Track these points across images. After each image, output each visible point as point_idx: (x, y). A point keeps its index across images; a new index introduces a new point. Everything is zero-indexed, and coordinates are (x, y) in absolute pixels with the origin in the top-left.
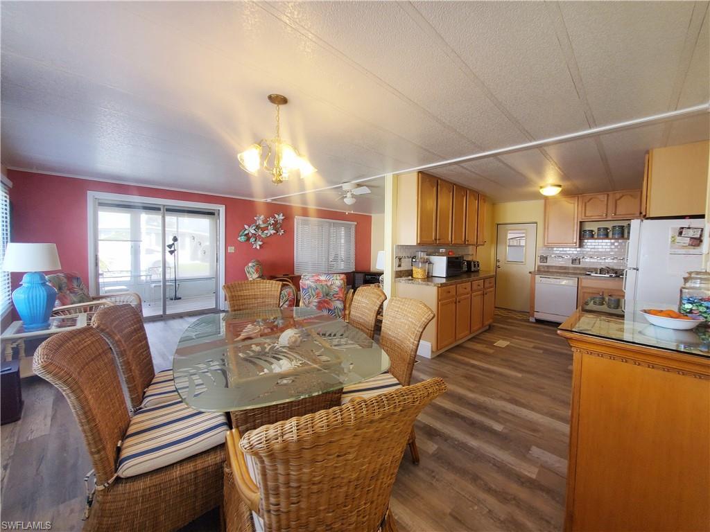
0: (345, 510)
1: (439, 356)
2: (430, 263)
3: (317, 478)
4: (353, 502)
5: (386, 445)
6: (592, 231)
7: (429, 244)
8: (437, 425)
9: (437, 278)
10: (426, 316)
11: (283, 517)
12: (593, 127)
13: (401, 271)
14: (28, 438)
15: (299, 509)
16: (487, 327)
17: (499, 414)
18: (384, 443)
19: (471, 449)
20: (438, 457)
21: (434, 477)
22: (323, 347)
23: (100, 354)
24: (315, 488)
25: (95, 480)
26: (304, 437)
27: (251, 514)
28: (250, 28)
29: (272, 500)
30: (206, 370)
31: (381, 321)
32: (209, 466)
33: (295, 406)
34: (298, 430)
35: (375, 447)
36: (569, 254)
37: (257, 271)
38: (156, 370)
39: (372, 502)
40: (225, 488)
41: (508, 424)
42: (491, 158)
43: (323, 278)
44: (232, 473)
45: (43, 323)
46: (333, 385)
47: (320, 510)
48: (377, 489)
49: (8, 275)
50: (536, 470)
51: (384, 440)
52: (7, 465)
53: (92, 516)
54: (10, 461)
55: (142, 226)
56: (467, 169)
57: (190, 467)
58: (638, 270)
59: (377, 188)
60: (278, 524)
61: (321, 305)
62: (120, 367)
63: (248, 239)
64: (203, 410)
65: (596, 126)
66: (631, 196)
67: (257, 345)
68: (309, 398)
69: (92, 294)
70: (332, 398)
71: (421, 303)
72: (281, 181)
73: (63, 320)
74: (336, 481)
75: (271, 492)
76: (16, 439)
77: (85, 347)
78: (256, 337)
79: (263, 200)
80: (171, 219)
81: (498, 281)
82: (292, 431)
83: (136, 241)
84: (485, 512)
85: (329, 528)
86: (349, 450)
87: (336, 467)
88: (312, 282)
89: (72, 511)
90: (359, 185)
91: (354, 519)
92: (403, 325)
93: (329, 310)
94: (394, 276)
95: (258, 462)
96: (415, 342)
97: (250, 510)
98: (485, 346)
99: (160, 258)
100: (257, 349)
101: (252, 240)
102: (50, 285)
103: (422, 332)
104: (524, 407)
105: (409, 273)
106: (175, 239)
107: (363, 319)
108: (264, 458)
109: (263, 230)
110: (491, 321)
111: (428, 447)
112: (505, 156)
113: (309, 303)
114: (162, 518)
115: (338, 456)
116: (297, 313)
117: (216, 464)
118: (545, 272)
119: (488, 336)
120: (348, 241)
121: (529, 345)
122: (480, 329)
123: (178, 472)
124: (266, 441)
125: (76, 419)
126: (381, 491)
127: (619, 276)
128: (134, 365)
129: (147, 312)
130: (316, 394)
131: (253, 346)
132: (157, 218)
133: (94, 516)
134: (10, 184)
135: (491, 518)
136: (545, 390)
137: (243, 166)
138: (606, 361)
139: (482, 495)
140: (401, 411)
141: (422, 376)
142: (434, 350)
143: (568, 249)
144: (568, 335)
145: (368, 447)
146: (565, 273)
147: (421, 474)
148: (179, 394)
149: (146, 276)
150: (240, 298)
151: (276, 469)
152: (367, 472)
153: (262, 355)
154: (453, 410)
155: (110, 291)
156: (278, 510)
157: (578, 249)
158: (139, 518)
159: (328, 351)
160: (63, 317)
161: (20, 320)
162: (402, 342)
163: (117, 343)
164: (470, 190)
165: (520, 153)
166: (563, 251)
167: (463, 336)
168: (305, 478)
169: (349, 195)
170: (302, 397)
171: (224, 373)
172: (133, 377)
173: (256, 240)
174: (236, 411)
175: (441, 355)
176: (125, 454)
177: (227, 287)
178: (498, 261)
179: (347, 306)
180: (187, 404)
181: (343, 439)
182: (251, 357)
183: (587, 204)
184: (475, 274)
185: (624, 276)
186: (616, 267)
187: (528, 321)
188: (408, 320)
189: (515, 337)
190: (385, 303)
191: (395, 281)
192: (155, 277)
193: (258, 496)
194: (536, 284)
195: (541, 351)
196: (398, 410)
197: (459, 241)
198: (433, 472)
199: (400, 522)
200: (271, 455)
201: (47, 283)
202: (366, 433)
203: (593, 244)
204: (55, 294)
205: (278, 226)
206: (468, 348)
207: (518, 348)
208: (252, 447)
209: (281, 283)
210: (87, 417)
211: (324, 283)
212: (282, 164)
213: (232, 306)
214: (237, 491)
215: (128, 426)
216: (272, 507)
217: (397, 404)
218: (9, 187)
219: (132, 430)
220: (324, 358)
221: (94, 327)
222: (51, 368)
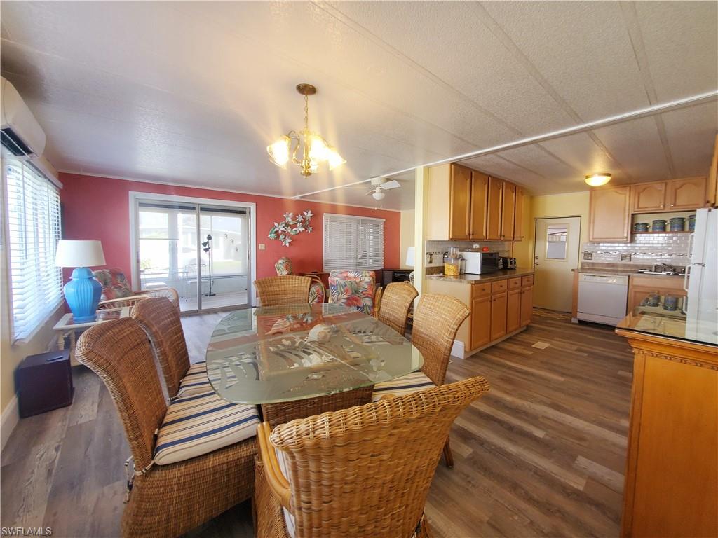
0: (378, 513)
1: (472, 357)
2: (463, 259)
3: (350, 478)
4: (387, 504)
5: (423, 447)
6: (646, 224)
7: (462, 239)
8: (472, 428)
9: (470, 276)
10: (461, 313)
11: (315, 515)
12: (654, 104)
13: (431, 268)
14: (77, 422)
15: (331, 509)
16: (525, 328)
17: (541, 420)
18: (421, 444)
19: (509, 455)
20: (474, 461)
21: (470, 482)
22: (353, 343)
23: (138, 344)
24: (348, 488)
25: (134, 466)
26: (337, 434)
27: (282, 509)
28: (278, 12)
29: (303, 497)
30: (238, 363)
31: (411, 320)
32: (241, 458)
33: (326, 401)
34: (330, 426)
35: (412, 449)
36: (618, 250)
37: (286, 268)
38: (192, 362)
39: (407, 506)
40: (256, 480)
41: (549, 430)
42: (532, 145)
43: (352, 275)
44: (263, 467)
45: (90, 315)
46: (363, 382)
47: (353, 511)
48: (413, 493)
49: (60, 271)
50: (584, 482)
51: (421, 441)
52: (59, 446)
53: (131, 501)
54: (61, 443)
55: (179, 227)
56: (505, 159)
57: (222, 458)
58: (704, 266)
59: (407, 183)
60: (309, 523)
61: (351, 301)
62: (157, 357)
63: (278, 237)
64: (234, 402)
65: (658, 102)
66: (695, 184)
67: (287, 339)
68: (340, 393)
69: (134, 289)
70: (363, 395)
71: (456, 299)
72: (309, 174)
73: (109, 313)
74: (370, 481)
75: (302, 489)
76: (67, 422)
77: (124, 337)
78: (286, 332)
79: (292, 198)
80: (205, 218)
81: (537, 278)
82: (324, 427)
83: (173, 239)
84: (526, 523)
85: (362, 530)
86: (383, 450)
87: (369, 467)
88: (341, 279)
89: (115, 493)
90: (388, 179)
91: (387, 523)
92: (436, 322)
93: (358, 307)
94: (425, 272)
95: (288, 457)
96: (450, 340)
97: (282, 506)
98: (522, 347)
99: (195, 255)
100: (288, 343)
101: (282, 237)
102: (96, 280)
103: (457, 330)
104: (568, 414)
105: (440, 270)
106: (209, 238)
107: (394, 317)
108: (295, 454)
109: (292, 227)
110: (529, 321)
111: (463, 450)
112: (547, 143)
113: (338, 300)
114: (197, 506)
115: (372, 456)
116: (326, 310)
117: (247, 456)
118: (589, 269)
119: (526, 337)
120: (376, 239)
121: (570, 347)
122: (516, 329)
123: (211, 462)
124: (297, 436)
125: (116, 405)
126: (417, 495)
127: (677, 274)
128: (170, 356)
129: (183, 307)
130: (347, 390)
131: (283, 340)
132: (192, 217)
133: (134, 500)
134: (61, 185)
135: (534, 530)
136: (591, 396)
137: (273, 159)
138: (674, 365)
139: (523, 505)
140: (441, 411)
141: (454, 377)
142: (467, 350)
143: (617, 245)
144: (629, 334)
145: (404, 447)
146: (613, 271)
147: (456, 478)
148: (212, 386)
149: (183, 272)
150: (271, 293)
151: (308, 466)
152: (402, 475)
153: (292, 349)
154: (489, 413)
155: (150, 287)
156: (309, 509)
157: (629, 245)
158: (174, 505)
159: (359, 347)
160: (108, 310)
161: (70, 312)
162: (435, 340)
163: (155, 335)
164: (507, 182)
165: (566, 138)
166: (611, 246)
167: (498, 336)
168: (338, 477)
169: (378, 190)
170: (333, 393)
171: (255, 366)
172: (169, 368)
173: (285, 238)
174: (268, 404)
175: (475, 356)
176: (161, 441)
177: (258, 282)
178: (536, 258)
179: (377, 303)
180: (219, 395)
181: (378, 438)
182: (282, 351)
183: (641, 194)
184: (512, 271)
185: (686, 274)
186: (674, 264)
187: (570, 322)
188: (441, 317)
189: (555, 338)
190: (416, 301)
191: (426, 278)
192: (191, 274)
193: (289, 492)
194: (580, 283)
195: (586, 355)
196: (438, 409)
197: (495, 237)
198: (468, 476)
199: (434, 526)
200: (303, 450)
201: (94, 278)
202: (402, 432)
203: (647, 238)
204: (101, 288)
205: (307, 223)
206: (505, 350)
207: (560, 351)
208: (282, 441)
209: (310, 279)
210: (125, 404)
211: (353, 280)
212: (310, 155)
213: (263, 301)
214: (268, 485)
215: (165, 415)
216: (303, 505)
217: (437, 403)
218: (59, 188)
219: (168, 419)
220: (354, 354)
221: (133, 318)
222: (92, 355)
